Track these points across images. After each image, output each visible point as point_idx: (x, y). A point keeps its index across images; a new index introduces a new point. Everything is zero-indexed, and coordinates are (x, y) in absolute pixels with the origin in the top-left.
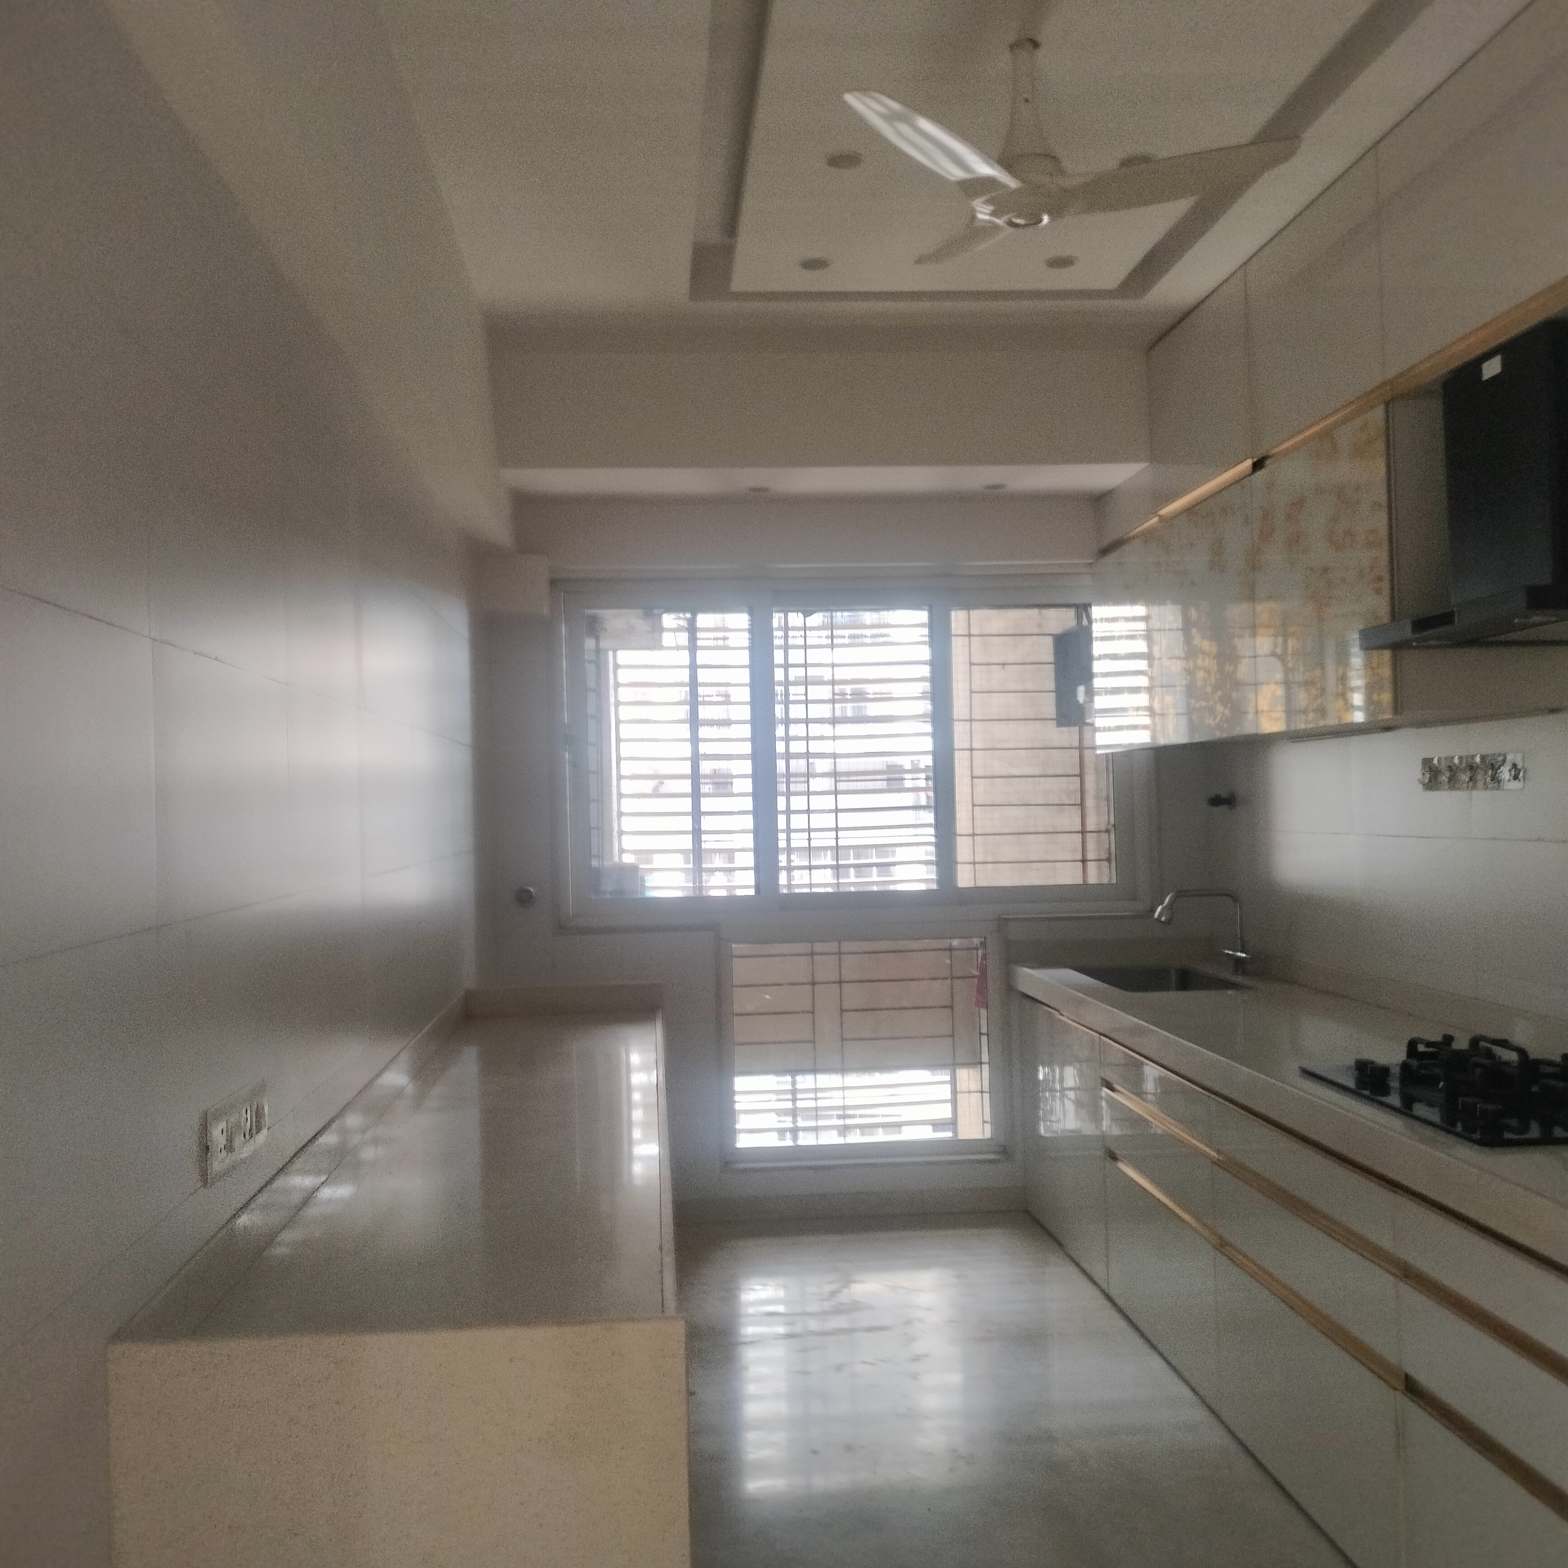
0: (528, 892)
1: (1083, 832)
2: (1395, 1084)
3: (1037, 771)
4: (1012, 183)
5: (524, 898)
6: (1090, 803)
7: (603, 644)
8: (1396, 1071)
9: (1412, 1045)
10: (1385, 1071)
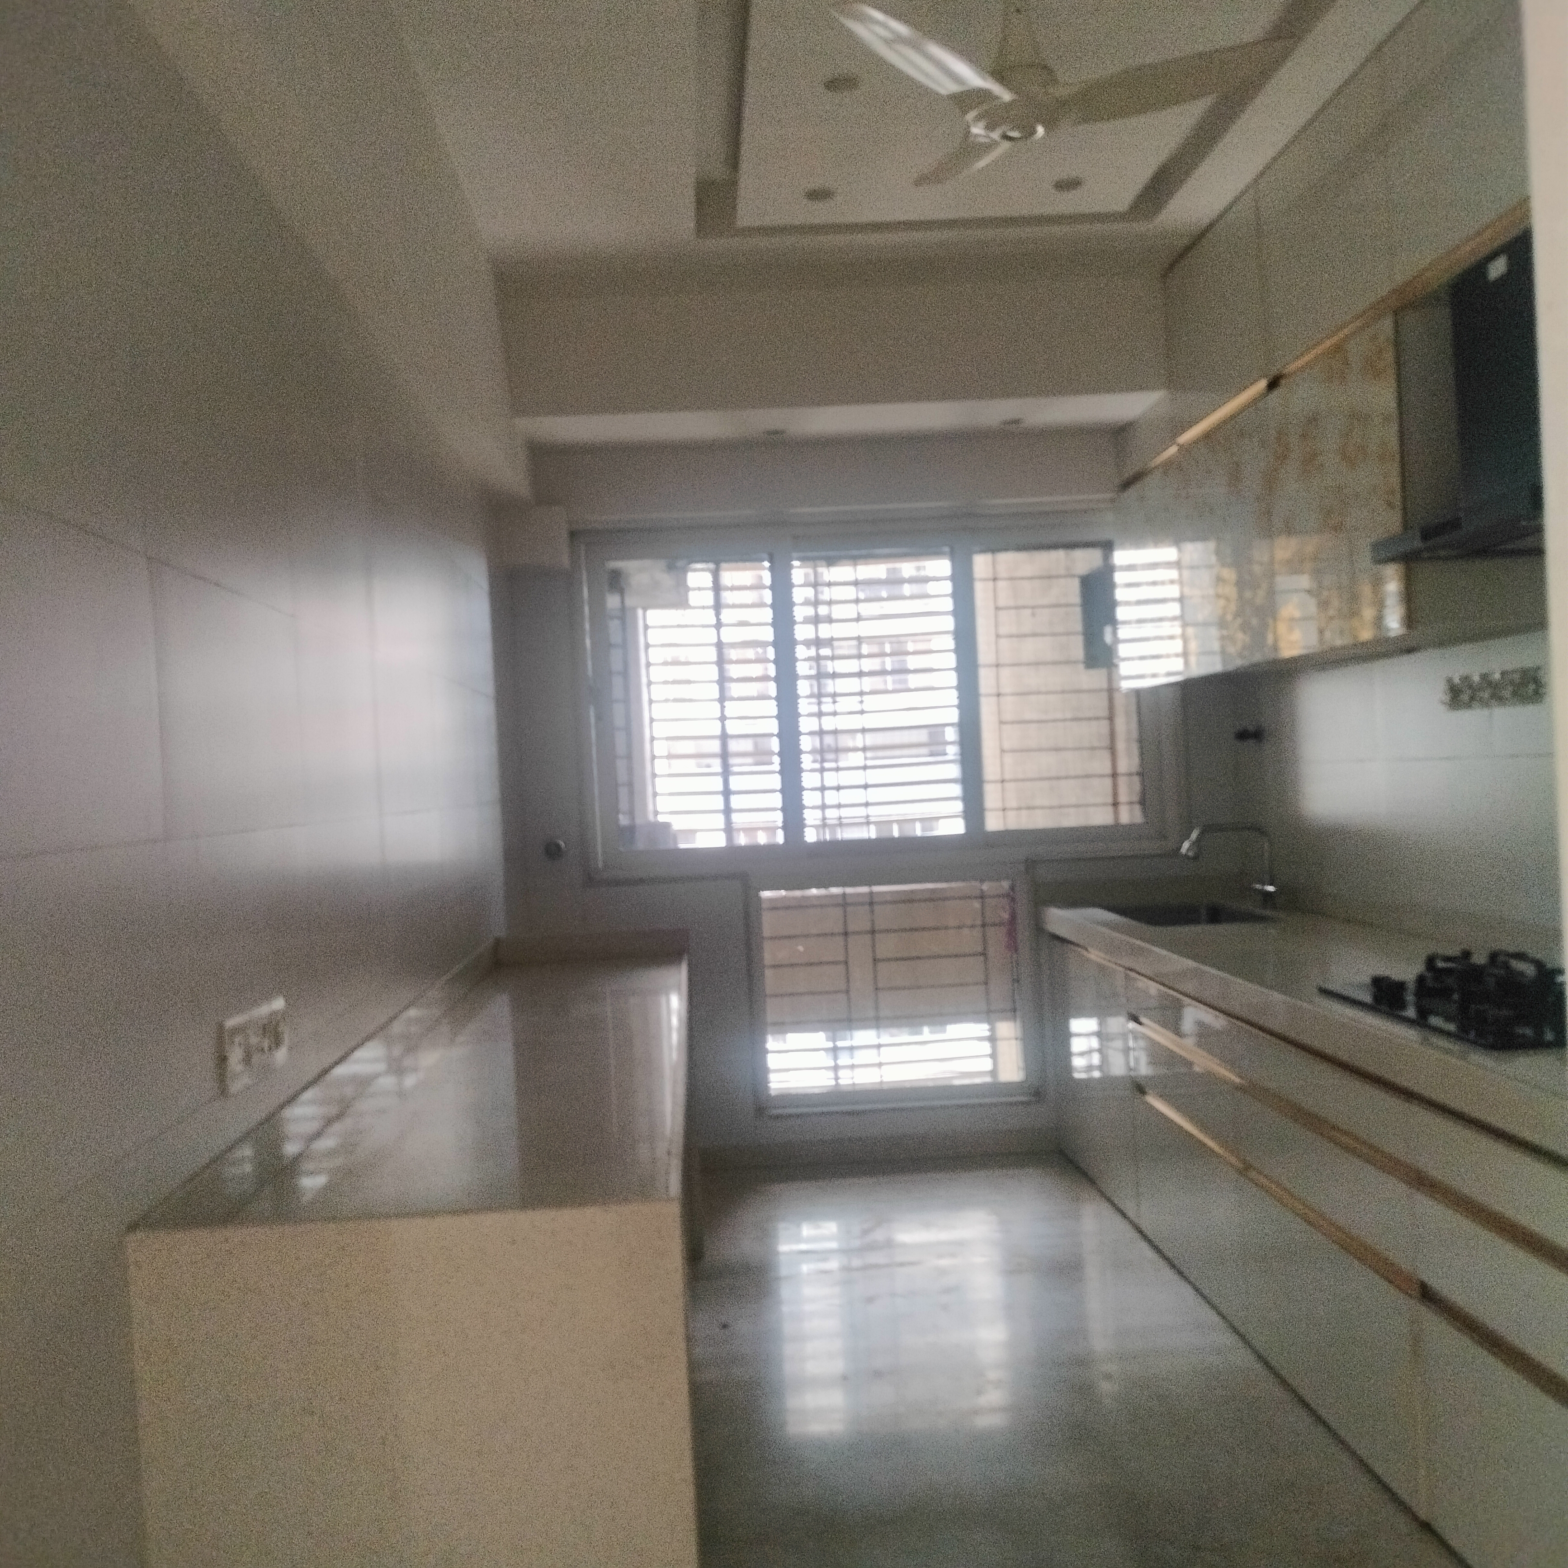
0: (558, 846)
1: (1114, 775)
2: (1410, 998)
3: (1069, 715)
4: (1006, 96)
5: (553, 851)
6: (1121, 746)
7: (629, 602)
8: (1411, 987)
9: (1430, 961)
10: (1400, 986)
